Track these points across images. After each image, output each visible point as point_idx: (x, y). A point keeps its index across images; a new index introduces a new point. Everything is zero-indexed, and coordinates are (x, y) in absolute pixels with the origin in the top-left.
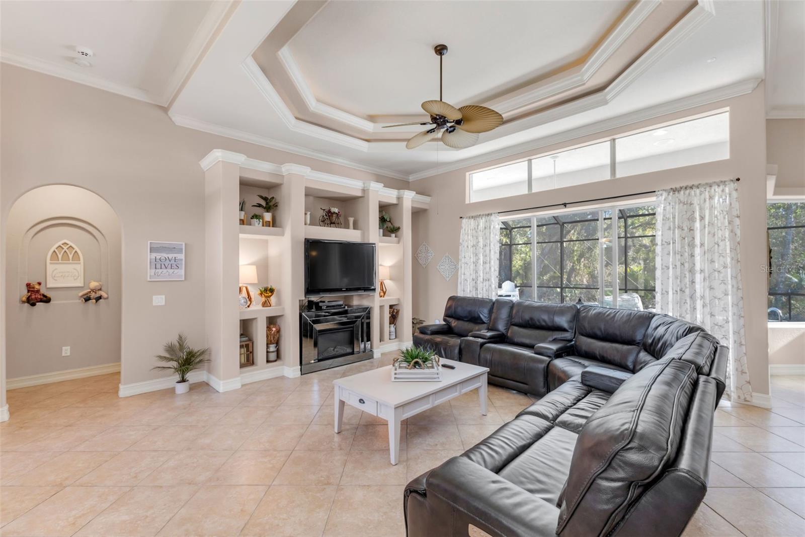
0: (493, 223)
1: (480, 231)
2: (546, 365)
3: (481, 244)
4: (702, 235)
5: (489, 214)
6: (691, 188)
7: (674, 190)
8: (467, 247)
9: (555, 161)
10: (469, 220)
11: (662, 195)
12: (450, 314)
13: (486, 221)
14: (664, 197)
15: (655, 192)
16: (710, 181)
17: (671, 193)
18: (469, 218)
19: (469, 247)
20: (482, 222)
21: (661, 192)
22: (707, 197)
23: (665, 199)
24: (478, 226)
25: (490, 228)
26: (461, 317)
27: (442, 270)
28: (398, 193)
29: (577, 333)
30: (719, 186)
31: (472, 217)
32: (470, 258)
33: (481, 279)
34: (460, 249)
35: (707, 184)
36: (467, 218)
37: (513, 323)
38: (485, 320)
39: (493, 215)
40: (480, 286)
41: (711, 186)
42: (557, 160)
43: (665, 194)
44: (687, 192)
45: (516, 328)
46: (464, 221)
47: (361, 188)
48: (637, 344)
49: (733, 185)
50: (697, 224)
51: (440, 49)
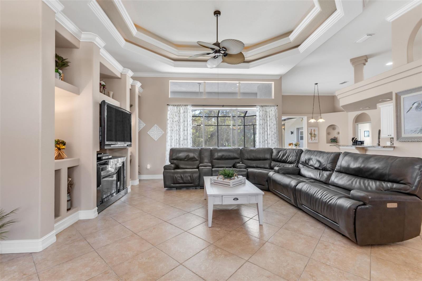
0: (188, 110)
1: (181, 113)
3: (182, 121)
4: (269, 122)
5: (186, 105)
6: (266, 106)
7: (262, 106)
8: (173, 121)
9: (199, 85)
10: (174, 107)
11: (258, 107)
12: (171, 159)
13: (185, 109)
14: (259, 108)
15: (256, 106)
17: (261, 107)
18: (174, 106)
20: (182, 109)
21: (258, 106)
22: (270, 110)
23: (259, 109)
24: (179, 111)
25: (187, 112)
26: (182, 159)
27: (152, 134)
30: (273, 107)
31: (176, 105)
32: (175, 127)
33: (182, 139)
34: (167, 123)
35: (270, 106)
36: (172, 105)
37: (214, 158)
38: (197, 158)
39: (188, 106)
41: (271, 107)
42: (200, 85)
43: (259, 107)
44: (265, 107)
45: (214, 160)
46: (170, 108)
49: (276, 107)
50: (268, 119)
51: (217, 13)
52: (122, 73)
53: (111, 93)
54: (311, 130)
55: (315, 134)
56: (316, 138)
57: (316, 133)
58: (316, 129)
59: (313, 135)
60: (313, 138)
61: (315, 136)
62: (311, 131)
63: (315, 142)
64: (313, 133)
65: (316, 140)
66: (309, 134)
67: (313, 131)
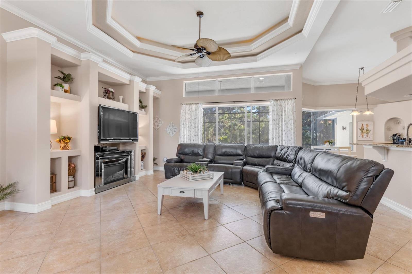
0: (199, 108)
1: (192, 111)
2: (241, 169)
3: (193, 118)
4: (285, 118)
5: (197, 103)
6: (282, 100)
7: (276, 100)
8: (185, 119)
9: (220, 83)
10: (186, 106)
11: (272, 101)
12: (179, 154)
13: (196, 107)
14: (272, 102)
15: (269, 100)
16: (287, 98)
17: (275, 101)
18: (186, 104)
19: (186, 119)
20: (193, 107)
21: (272, 100)
22: (286, 104)
23: (273, 103)
24: (191, 109)
25: (198, 110)
26: (188, 153)
27: (168, 131)
28: (147, 86)
29: (246, 156)
30: (290, 100)
31: (188, 104)
32: (187, 125)
33: (193, 135)
34: (181, 120)
35: (286, 99)
36: (185, 104)
37: (217, 154)
38: (201, 154)
39: (200, 104)
40: (193, 139)
41: (287, 100)
42: (221, 83)
43: (273, 101)
44: (280, 101)
45: (218, 156)
46: (183, 106)
47: (129, 79)
48: (272, 157)
49: (293, 101)
50: (283, 114)
51: (200, 14)
52: (131, 80)
53: (121, 98)
54: (363, 124)
55: (367, 130)
56: (369, 135)
57: (370, 128)
58: (370, 124)
59: (365, 131)
60: (365, 135)
61: (368, 132)
62: (362, 126)
63: (367, 139)
64: (365, 128)
65: (369, 137)
66: (359, 130)
67: (365, 126)
